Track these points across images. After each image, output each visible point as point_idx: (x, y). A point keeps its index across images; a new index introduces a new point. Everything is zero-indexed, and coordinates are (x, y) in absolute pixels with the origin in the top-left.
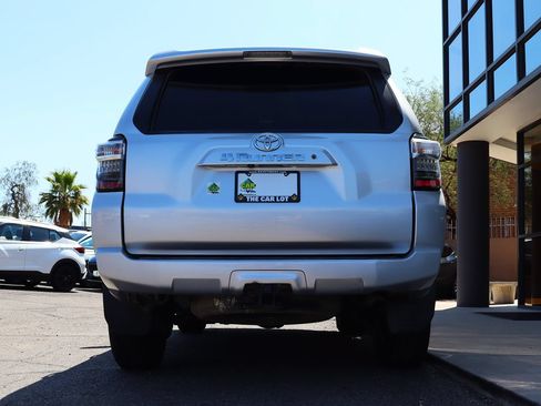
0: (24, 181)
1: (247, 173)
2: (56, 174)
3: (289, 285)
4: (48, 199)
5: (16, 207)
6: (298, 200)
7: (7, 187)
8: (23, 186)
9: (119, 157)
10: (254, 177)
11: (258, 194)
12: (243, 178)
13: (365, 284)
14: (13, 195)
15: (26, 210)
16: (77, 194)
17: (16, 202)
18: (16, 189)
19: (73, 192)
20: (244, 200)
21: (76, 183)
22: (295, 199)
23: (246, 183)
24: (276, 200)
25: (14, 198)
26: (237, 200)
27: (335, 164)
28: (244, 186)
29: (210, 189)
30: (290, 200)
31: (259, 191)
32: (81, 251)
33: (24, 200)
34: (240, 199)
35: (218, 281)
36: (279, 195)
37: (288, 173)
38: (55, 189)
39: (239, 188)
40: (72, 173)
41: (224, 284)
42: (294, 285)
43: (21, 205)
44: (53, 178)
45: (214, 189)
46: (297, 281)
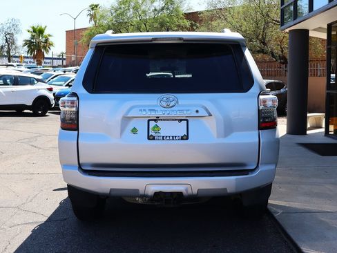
0: (13, 31)
1: (155, 120)
2: (33, 28)
3: (181, 193)
4: (29, 44)
5: (9, 48)
6: (187, 139)
7: (2, 35)
8: (12, 34)
9: (74, 109)
10: (159, 123)
11: (162, 134)
12: (152, 124)
13: (228, 191)
14: (6, 40)
15: (15, 50)
16: (47, 40)
17: (9, 44)
18: (8, 36)
19: (44, 39)
20: (154, 139)
21: (46, 33)
22: (185, 138)
23: (154, 127)
24: (174, 138)
25: (7, 41)
26: (149, 139)
27: (210, 115)
28: (153, 130)
29: (132, 131)
30: (182, 139)
31: (163, 133)
32: (50, 90)
33: (13, 43)
34: (150, 138)
35: (138, 190)
36: (175, 135)
37: (181, 120)
38: (33, 37)
39: (150, 130)
40: (43, 27)
41: (142, 192)
42: (185, 193)
43: (12, 46)
44: (31, 30)
45: (134, 131)
46: (187, 190)
